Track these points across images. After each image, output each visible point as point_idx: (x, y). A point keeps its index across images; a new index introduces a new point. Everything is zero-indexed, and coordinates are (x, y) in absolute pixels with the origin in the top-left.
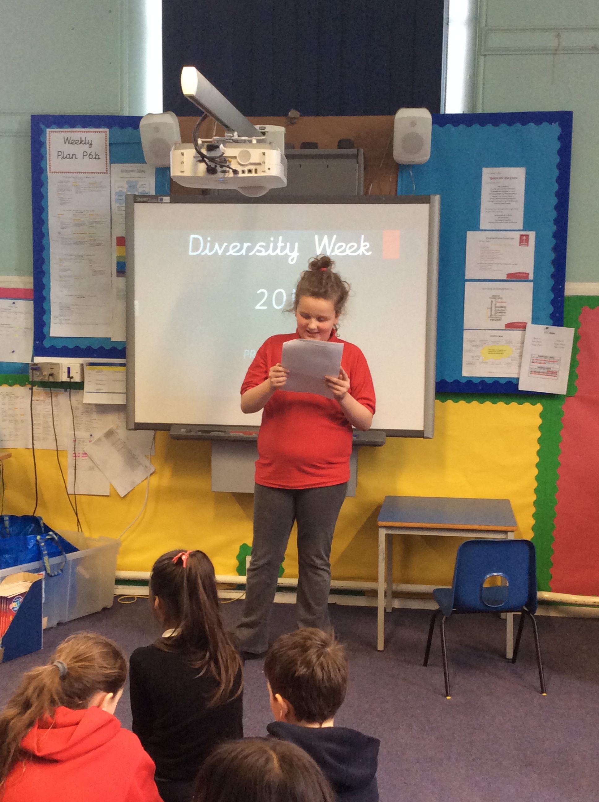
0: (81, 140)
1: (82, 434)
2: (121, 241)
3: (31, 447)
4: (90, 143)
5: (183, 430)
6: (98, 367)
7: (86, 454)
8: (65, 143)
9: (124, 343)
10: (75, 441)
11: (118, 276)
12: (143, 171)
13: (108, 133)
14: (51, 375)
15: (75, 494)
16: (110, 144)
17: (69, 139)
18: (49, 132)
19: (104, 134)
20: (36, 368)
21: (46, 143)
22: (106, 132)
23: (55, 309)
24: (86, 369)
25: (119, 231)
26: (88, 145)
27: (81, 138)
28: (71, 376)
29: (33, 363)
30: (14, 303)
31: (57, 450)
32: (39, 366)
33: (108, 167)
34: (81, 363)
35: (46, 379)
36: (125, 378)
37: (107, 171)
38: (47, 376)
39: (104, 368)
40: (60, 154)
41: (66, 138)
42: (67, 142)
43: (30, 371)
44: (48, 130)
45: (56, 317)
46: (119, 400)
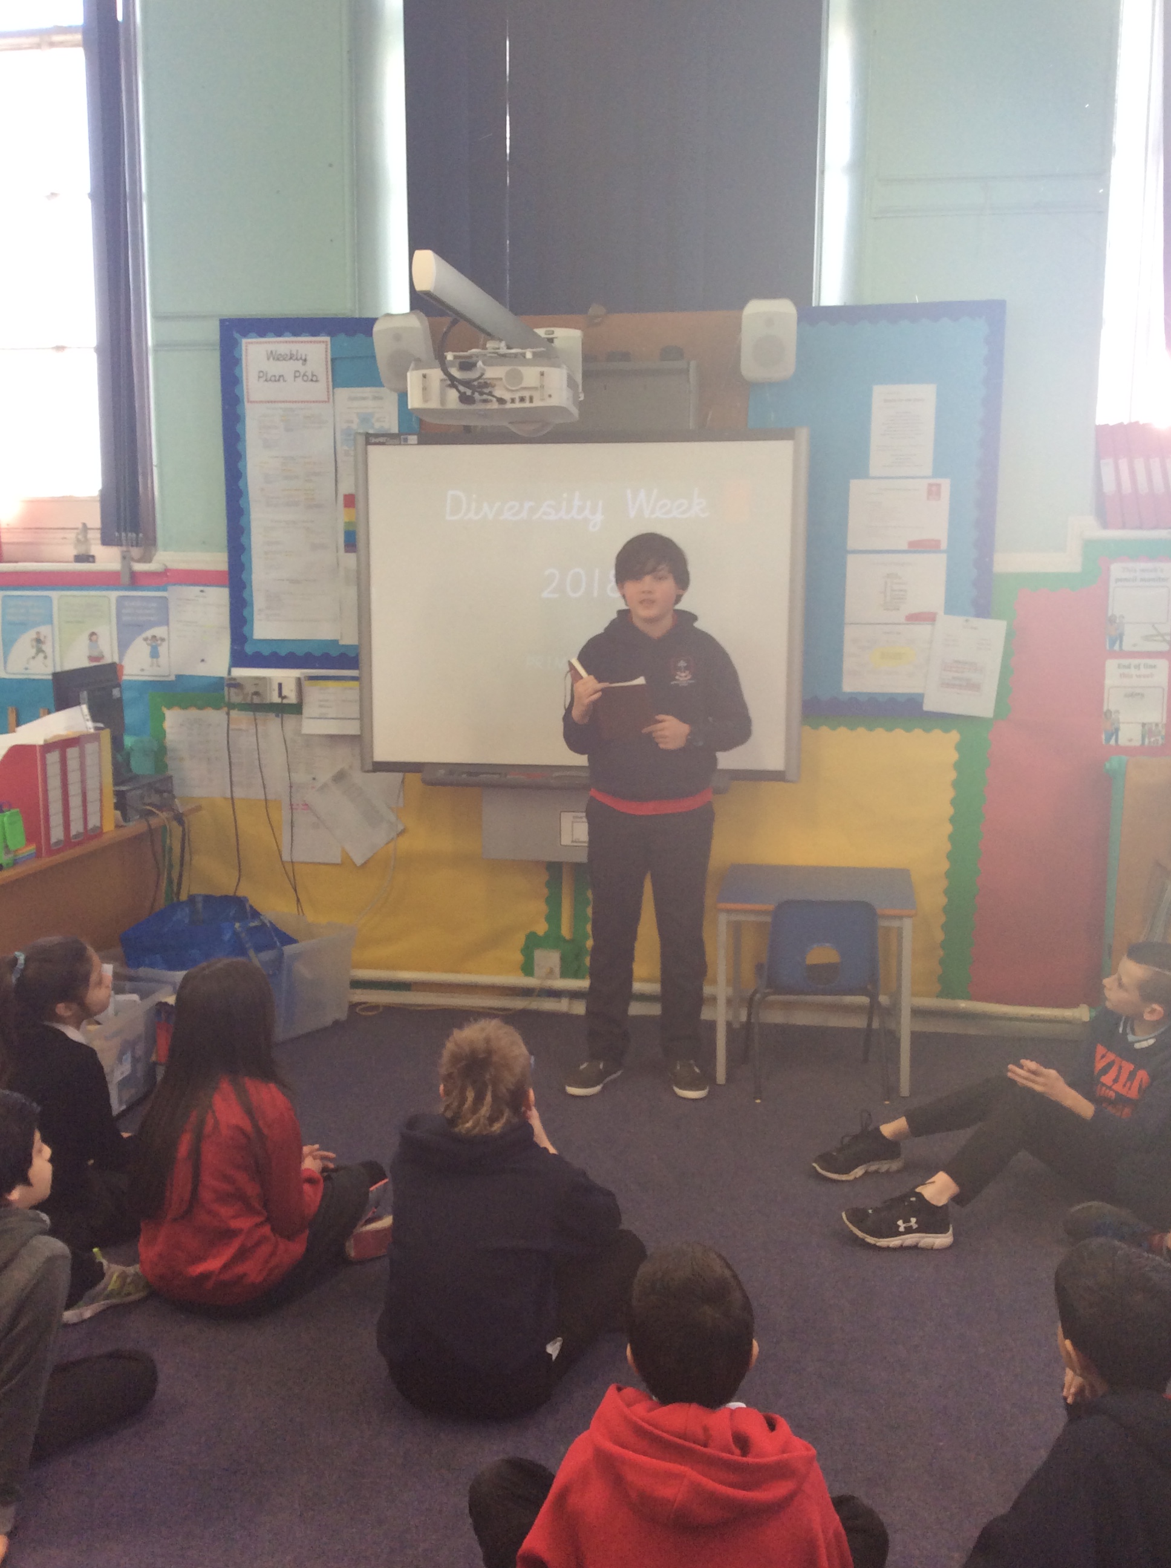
0: (291, 354)
1: (300, 777)
2: (350, 501)
3: (230, 796)
4: (303, 358)
5: (442, 772)
6: (322, 683)
7: (306, 805)
8: (268, 359)
9: (356, 648)
10: (291, 787)
11: (346, 551)
12: (380, 398)
13: (329, 343)
14: (256, 693)
15: (292, 862)
16: (333, 360)
17: (274, 353)
18: (246, 343)
19: (323, 346)
20: (236, 684)
21: (241, 359)
22: (327, 342)
23: (259, 601)
24: (306, 684)
25: (347, 486)
26: (301, 362)
27: (291, 351)
28: (283, 695)
29: (230, 677)
30: (202, 591)
31: (266, 800)
32: (238, 681)
33: (331, 393)
34: (298, 676)
35: (248, 701)
36: (358, 698)
37: (329, 398)
38: (250, 696)
39: (330, 683)
40: (263, 376)
41: (269, 352)
42: (271, 359)
43: (226, 689)
44: (244, 341)
45: (260, 610)
46: (353, 729)
